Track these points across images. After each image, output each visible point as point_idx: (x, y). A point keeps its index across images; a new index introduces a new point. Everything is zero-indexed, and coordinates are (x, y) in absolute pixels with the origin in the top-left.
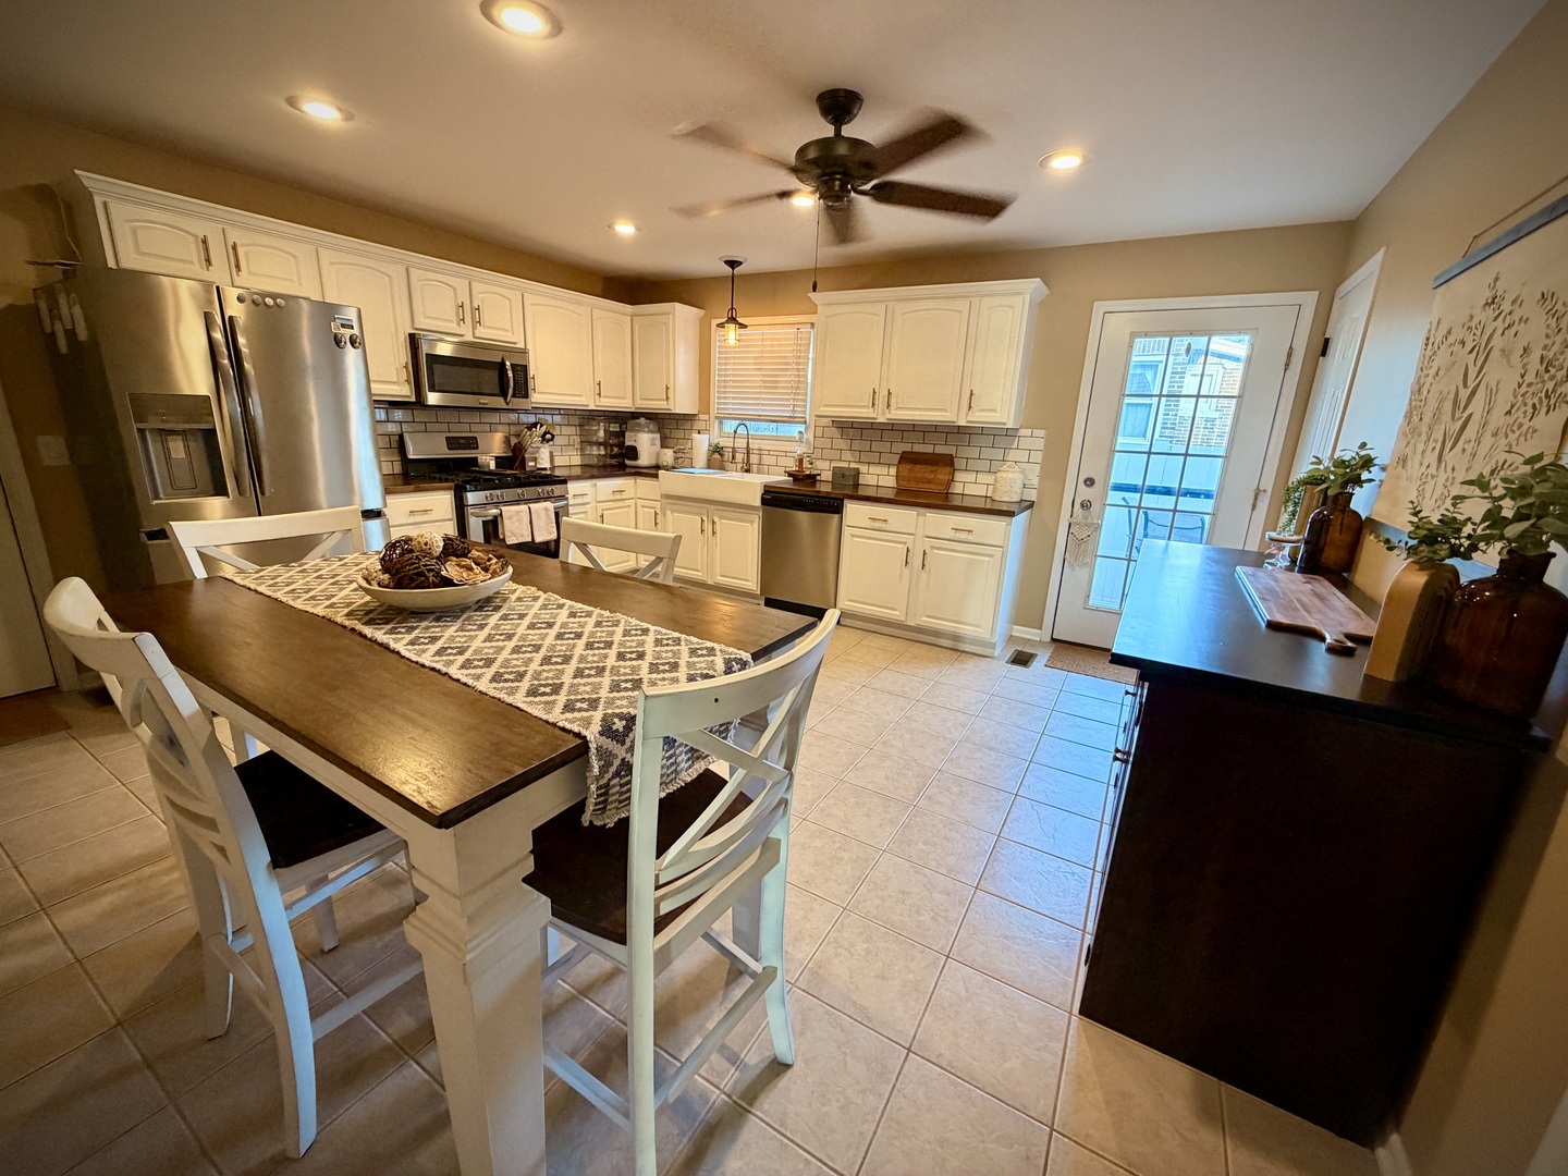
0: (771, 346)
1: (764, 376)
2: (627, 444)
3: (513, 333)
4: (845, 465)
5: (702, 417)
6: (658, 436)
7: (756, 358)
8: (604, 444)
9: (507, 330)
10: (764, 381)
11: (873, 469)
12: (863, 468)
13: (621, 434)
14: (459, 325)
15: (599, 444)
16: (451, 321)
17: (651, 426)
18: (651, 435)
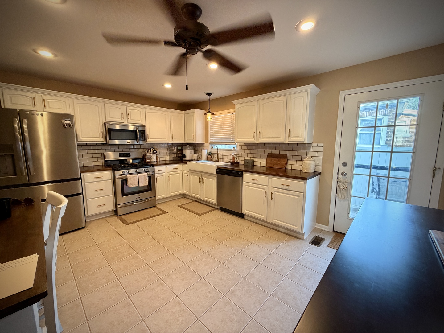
0: (225, 120)
1: (223, 130)
2: (183, 153)
3: (141, 121)
4: (249, 159)
5: (206, 144)
6: (193, 151)
7: (220, 124)
8: (176, 153)
9: (139, 120)
10: (223, 132)
11: (259, 160)
12: (255, 160)
13: (181, 150)
14: (122, 120)
15: (174, 153)
16: (120, 119)
17: (191, 148)
18: (190, 150)
